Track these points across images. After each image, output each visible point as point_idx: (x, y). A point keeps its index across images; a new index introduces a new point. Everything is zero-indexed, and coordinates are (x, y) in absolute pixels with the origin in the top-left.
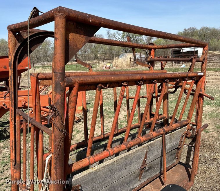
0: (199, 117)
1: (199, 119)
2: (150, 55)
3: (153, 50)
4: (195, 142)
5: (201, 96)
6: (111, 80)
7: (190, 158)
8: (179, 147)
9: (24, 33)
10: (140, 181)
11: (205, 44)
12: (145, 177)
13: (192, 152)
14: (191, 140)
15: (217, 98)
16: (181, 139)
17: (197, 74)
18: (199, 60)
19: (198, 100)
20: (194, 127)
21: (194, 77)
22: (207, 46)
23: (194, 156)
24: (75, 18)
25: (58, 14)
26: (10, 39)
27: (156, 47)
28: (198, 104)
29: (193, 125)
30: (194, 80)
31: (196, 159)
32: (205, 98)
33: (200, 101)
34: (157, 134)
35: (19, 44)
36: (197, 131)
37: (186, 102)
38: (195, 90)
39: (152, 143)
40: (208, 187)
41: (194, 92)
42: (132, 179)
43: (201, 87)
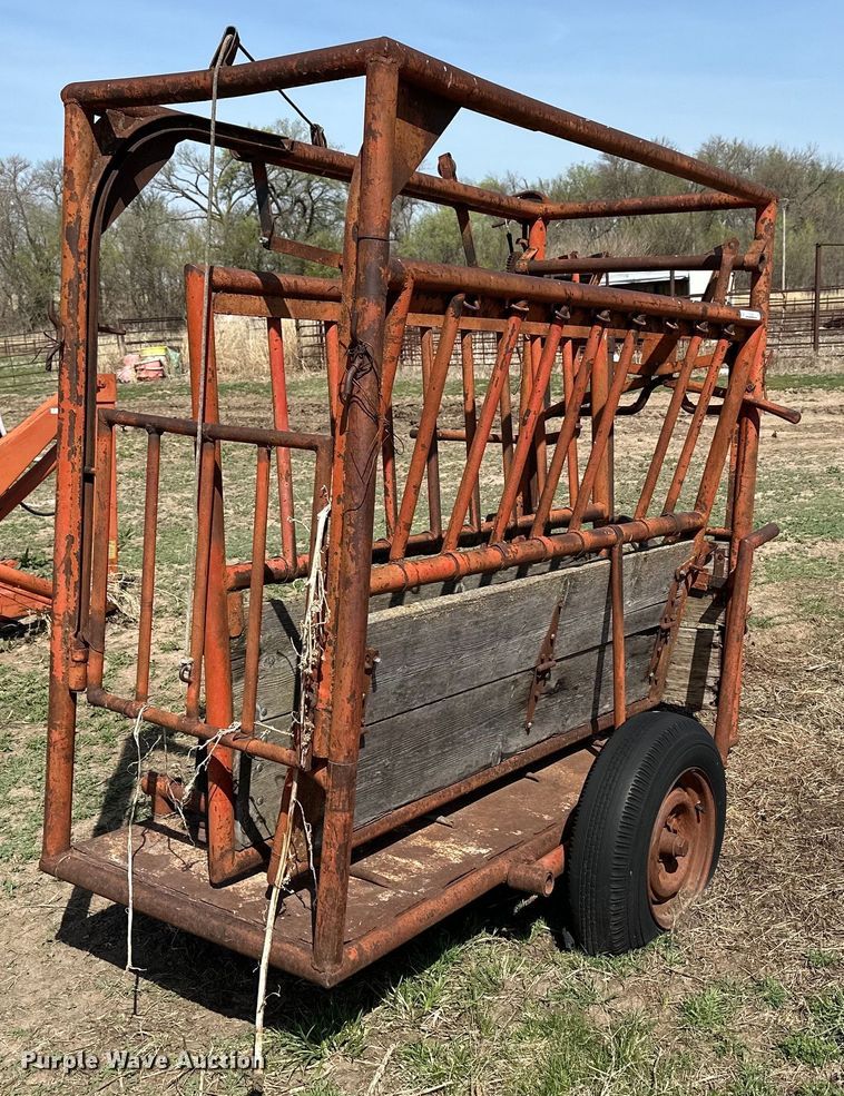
0: (742, 498)
1: (741, 507)
2: (526, 248)
3: (539, 223)
4: (726, 606)
5: (750, 411)
6: (488, 285)
7: (703, 677)
8: (665, 626)
9: (118, 118)
10: (528, 731)
11: (765, 195)
12: (544, 717)
13: (715, 653)
14: (708, 601)
15: (802, 506)
16: (672, 593)
17: (738, 314)
18: (744, 262)
19: (739, 432)
20: (723, 545)
21: (727, 322)
22: (773, 205)
23: (722, 669)
24: (417, 73)
25: (384, 60)
26: (77, 135)
27: (553, 208)
28: (739, 447)
29: (719, 537)
30: (728, 337)
31: (735, 658)
32: (766, 419)
33: (747, 432)
34: (596, 538)
35: (108, 159)
36: (734, 561)
37: (695, 431)
38: (725, 390)
39: (578, 573)
40: (781, 781)
41: (723, 396)
42: (506, 706)
43: (751, 373)
